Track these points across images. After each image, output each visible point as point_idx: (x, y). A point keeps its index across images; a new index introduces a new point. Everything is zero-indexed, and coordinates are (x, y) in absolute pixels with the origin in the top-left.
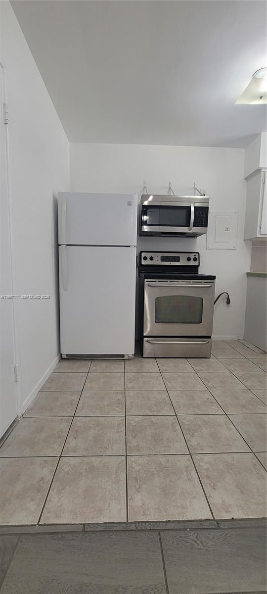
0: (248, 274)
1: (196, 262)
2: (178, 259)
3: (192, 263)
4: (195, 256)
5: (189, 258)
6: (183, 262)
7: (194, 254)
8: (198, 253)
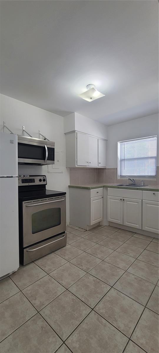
0: (69, 187)
1: (44, 182)
2: (33, 181)
3: (42, 183)
4: (44, 178)
5: (40, 179)
6: (37, 183)
7: (43, 177)
8: (45, 176)
